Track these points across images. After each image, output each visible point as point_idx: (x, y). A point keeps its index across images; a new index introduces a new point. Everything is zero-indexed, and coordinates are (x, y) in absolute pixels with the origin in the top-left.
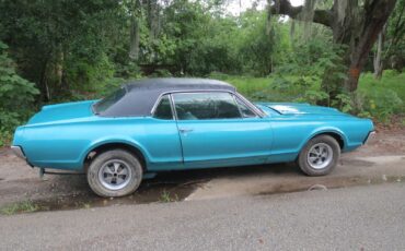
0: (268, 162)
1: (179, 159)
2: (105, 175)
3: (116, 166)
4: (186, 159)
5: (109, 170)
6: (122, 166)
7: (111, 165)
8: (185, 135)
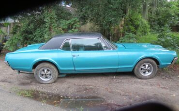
0: (117, 72)
1: (73, 69)
2: (42, 75)
3: (46, 70)
4: (76, 69)
5: (43, 73)
6: (48, 70)
7: (43, 70)
8: (75, 57)
